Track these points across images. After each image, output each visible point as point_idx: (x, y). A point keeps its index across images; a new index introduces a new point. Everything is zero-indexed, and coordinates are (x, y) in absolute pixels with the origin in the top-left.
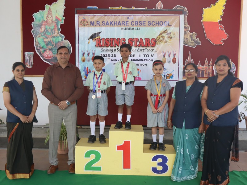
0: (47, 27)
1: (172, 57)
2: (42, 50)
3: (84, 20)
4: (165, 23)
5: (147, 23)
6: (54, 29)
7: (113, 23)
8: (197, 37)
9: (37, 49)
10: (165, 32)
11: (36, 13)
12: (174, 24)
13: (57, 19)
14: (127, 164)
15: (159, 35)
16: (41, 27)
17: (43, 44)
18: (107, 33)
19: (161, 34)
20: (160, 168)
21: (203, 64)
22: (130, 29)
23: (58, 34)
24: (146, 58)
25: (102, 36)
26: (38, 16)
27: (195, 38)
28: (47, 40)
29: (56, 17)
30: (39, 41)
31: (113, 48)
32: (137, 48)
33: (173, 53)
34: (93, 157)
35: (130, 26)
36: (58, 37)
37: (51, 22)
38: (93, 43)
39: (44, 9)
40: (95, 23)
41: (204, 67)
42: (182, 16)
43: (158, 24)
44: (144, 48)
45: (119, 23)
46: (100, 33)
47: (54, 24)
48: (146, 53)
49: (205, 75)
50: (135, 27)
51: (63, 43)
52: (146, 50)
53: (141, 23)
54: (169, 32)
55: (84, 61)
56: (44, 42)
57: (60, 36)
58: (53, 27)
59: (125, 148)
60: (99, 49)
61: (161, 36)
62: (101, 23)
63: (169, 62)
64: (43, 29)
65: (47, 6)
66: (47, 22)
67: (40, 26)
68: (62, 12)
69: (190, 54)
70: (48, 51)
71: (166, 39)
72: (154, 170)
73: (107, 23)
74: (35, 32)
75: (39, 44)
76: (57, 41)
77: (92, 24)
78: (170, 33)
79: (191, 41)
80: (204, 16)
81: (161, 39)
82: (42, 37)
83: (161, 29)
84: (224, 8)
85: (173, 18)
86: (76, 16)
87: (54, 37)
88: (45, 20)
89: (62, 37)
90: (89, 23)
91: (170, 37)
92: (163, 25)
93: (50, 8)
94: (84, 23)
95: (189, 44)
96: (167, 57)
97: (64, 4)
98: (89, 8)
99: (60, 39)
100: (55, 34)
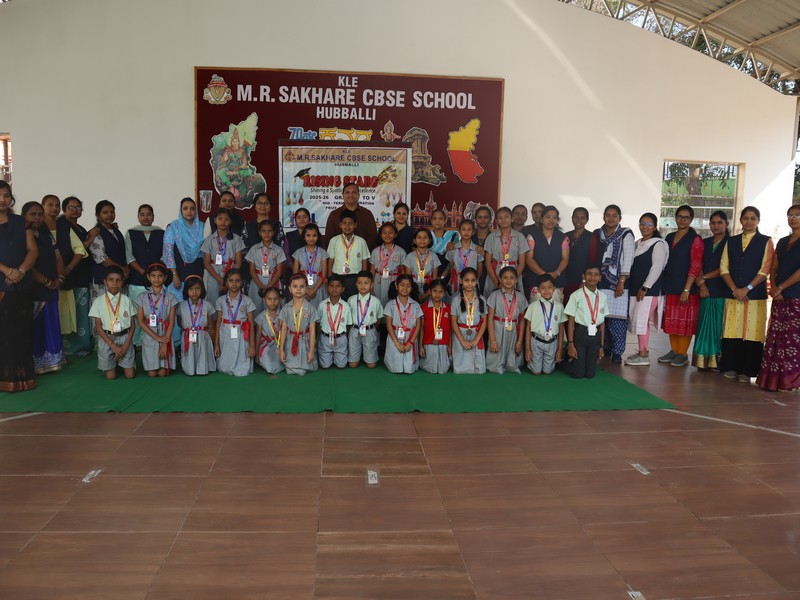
0: (232, 155)
3: (290, 153)
4: (389, 159)
5: (366, 158)
6: (242, 159)
7: (325, 157)
8: (441, 171)
10: (388, 169)
11: (216, 136)
12: (400, 159)
13: (246, 145)
15: (382, 173)
16: (222, 155)
17: (225, 179)
18: (317, 169)
19: (384, 171)
21: (449, 209)
22: (346, 165)
23: (248, 164)
24: (366, 200)
25: (311, 173)
26: (220, 140)
27: (438, 173)
28: (231, 173)
30: (220, 174)
31: (326, 188)
33: (399, 194)
35: (346, 161)
36: (248, 169)
37: (237, 148)
38: (300, 181)
39: (227, 130)
40: (303, 158)
41: (452, 213)
42: (409, 150)
43: (381, 159)
44: (364, 188)
45: (333, 158)
46: (309, 169)
47: (242, 151)
48: (366, 194)
50: (352, 162)
52: (366, 191)
53: (361, 159)
54: (393, 169)
55: (289, 203)
56: (227, 176)
57: (250, 168)
58: (240, 155)
60: (309, 189)
61: (384, 173)
62: (310, 157)
64: (226, 158)
65: (232, 127)
66: (231, 147)
68: (253, 135)
70: (233, 189)
71: (390, 177)
73: (318, 158)
75: (220, 179)
76: (246, 174)
77: (300, 158)
78: (395, 171)
80: (450, 142)
81: (384, 177)
82: (223, 170)
83: (385, 165)
84: (477, 133)
85: (399, 152)
86: (280, 148)
87: (241, 169)
88: (229, 144)
89: (253, 170)
90: (296, 157)
92: (387, 160)
93: (236, 129)
94: (289, 157)
95: (430, 180)
96: (391, 199)
97: (255, 123)
98: (291, 129)
99: (251, 172)
100: (243, 166)
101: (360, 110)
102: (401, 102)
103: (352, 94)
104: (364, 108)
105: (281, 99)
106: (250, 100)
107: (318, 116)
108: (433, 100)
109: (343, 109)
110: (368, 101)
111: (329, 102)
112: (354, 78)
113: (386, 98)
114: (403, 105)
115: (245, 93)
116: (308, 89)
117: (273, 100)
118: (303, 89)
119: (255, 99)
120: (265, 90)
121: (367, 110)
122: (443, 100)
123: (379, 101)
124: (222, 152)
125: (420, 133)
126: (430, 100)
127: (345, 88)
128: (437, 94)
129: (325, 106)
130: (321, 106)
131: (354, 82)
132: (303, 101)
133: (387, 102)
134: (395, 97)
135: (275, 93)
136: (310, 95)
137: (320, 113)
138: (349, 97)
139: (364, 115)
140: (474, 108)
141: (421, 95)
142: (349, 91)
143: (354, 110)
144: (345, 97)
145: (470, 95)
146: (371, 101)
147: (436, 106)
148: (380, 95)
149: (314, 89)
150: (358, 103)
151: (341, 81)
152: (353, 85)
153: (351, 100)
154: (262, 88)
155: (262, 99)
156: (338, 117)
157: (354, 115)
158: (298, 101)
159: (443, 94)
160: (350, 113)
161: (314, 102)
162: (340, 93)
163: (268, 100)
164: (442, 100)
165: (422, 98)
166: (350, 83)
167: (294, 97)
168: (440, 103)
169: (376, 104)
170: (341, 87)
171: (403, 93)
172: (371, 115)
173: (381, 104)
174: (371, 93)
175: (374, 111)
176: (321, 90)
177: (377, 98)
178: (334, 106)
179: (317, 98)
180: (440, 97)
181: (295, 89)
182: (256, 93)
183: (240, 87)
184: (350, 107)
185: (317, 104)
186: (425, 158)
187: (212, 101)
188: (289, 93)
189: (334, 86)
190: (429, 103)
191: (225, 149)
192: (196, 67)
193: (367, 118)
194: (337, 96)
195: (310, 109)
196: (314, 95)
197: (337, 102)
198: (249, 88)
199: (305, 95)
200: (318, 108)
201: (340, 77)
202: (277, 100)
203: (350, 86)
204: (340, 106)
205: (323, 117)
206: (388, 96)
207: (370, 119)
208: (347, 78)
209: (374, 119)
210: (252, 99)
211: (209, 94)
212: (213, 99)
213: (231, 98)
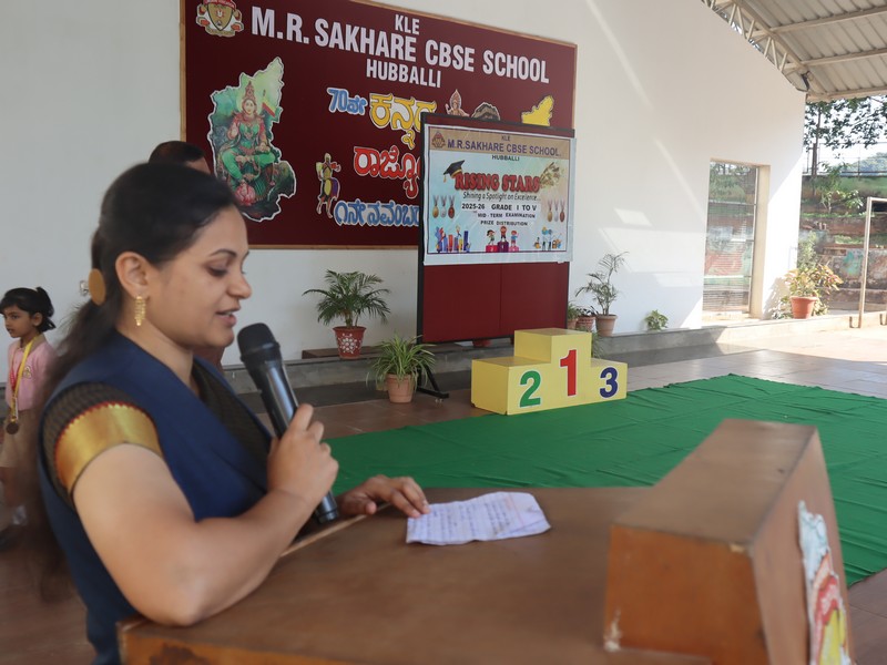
0: (244, 127)
1: (559, 211)
3: (438, 136)
5: (528, 150)
6: (259, 134)
7: (481, 145)
10: (551, 166)
11: (218, 93)
13: (266, 110)
14: (572, 391)
15: (544, 172)
16: (229, 126)
17: (234, 169)
19: (547, 170)
20: (609, 388)
22: (506, 158)
23: (268, 145)
24: (526, 212)
25: (465, 169)
26: (226, 99)
28: (243, 159)
29: (264, 105)
30: (225, 160)
31: (481, 192)
32: (514, 194)
34: (531, 381)
35: (505, 153)
36: (268, 154)
37: (252, 116)
38: (451, 181)
39: (236, 83)
43: (543, 152)
44: (524, 194)
45: (490, 147)
46: (462, 162)
47: (259, 121)
48: (526, 203)
50: (512, 155)
52: (526, 198)
54: (556, 166)
55: (436, 215)
56: (237, 163)
57: (272, 151)
58: (256, 128)
59: (570, 361)
60: (461, 193)
61: (546, 173)
62: (464, 144)
63: (556, 220)
64: (234, 132)
65: (244, 78)
66: (243, 114)
68: (276, 96)
70: (245, 187)
71: (553, 179)
72: (603, 392)
73: (473, 145)
74: (215, 138)
75: (226, 168)
76: (266, 162)
78: (558, 169)
81: (547, 178)
82: (231, 151)
83: (549, 161)
87: (258, 153)
88: (240, 109)
89: (276, 154)
91: (558, 176)
93: (250, 83)
94: (439, 142)
97: (280, 75)
98: (331, 91)
100: (262, 147)
101: (422, 70)
102: (469, 65)
103: (412, 45)
104: (428, 67)
105: (317, 38)
106: (271, 34)
107: (368, 75)
108: (505, 65)
109: (402, 66)
110: (432, 58)
111: (382, 53)
112: (415, 21)
113: (453, 57)
114: (472, 69)
115: (263, 22)
116: (356, 29)
117: (306, 40)
118: (348, 27)
119: (280, 35)
120: (295, 22)
121: (431, 71)
122: (516, 67)
123: (445, 60)
124: (228, 121)
125: (490, 111)
126: (502, 65)
127: (404, 35)
128: (509, 57)
129: (378, 58)
131: (415, 26)
132: (348, 48)
133: (454, 63)
134: (463, 56)
135: (308, 30)
136: (358, 38)
137: (372, 69)
138: (409, 49)
139: (426, 79)
140: (547, 81)
141: (492, 55)
142: (410, 40)
143: (414, 69)
144: (404, 48)
145: (544, 63)
146: (435, 58)
147: (508, 75)
148: (445, 50)
149: (364, 30)
150: (421, 62)
151: (398, 23)
152: (415, 32)
153: (411, 54)
154: (291, 17)
155: (290, 37)
156: (395, 79)
157: (414, 78)
158: (341, 47)
159: (515, 58)
160: (409, 74)
161: (363, 50)
162: (397, 42)
164: (514, 66)
165: (493, 61)
166: (410, 27)
167: (335, 41)
168: (512, 71)
169: (442, 64)
170: (398, 32)
171: (472, 51)
172: (435, 81)
173: (447, 64)
174: (436, 47)
175: (439, 73)
176: (372, 32)
177: (442, 54)
178: (390, 60)
180: (512, 62)
181: (337, 26)
182: (281, 24)
183: (256, 12)
184: (410, 65)
185: (367, 55)
187: (212, 29)
188: (329, 31)
189: (390, 30)
190: (500, 70)
191: (234, 115)
193: (431, 84)
194: (394, 46)
195: (358, 60)
196: (364, 40)
197: (393, 55)
198: (270, 13)
199: (351, 38)
200: (369, 61)
201: (397, 16)
202: (312, 41)
203: (409, 31)
204: (397, 61)
205: (375, 76)
206: (456, 54)
207: (434, 85)
208: (406, 19)
209: (439, 86)
210: (276, 34)
211: (206, 16)
212: (212, 26)
213: (241, 28)
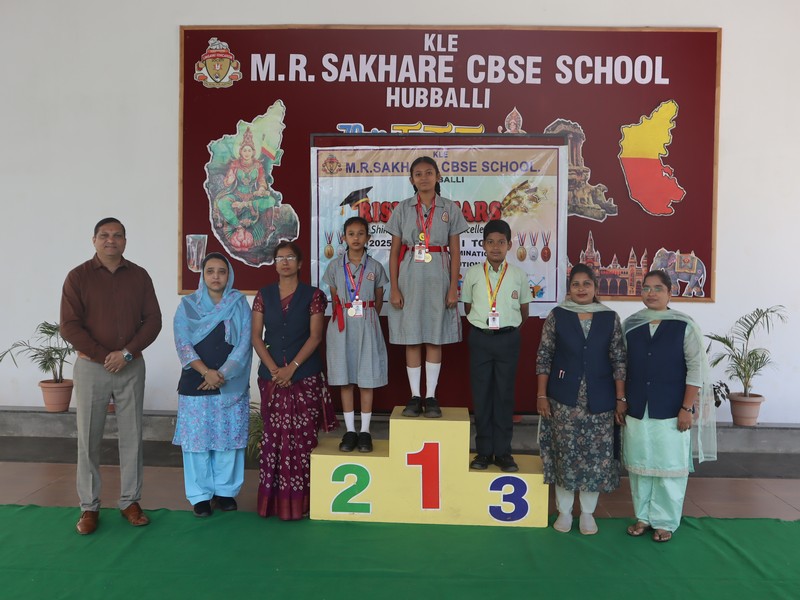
0: (241, 174)
1: (540, 246)
2: (227, 229)
3: (332, 160)
4: (524, 167)
5: (479, 167)
6: (258, 180)
7: (399, 166)
8: (607, 196)
9: (216, 228)
10: (522, 186)
11: (215, 142)
12: (544, 168)
13: (265, 154)
14: (431, 499)
15: (510, 194)
16: (225, 175)
17: (229, 215)
18: (384, 189)
19: (514, 191)
20: (509, 508)
21: (624, 262)
24: (478, 248)
25: (372, 197)
26: (221, 149)
27: (602, 198)
28: (239, 205)
29: (263, 149)
30: (222, 207)
33: (543, 235)
34: (351, 479)
36: (267, 198)
37: (250, 161)
39: (233, 131)
40: (358, 168)
41: (628, 269)
42: (564, 150)
43: (507, 167)
46: (368, 189)
47: (258, 165)
49: (629, 289)
50: (451, 175)
51: (278, 211)
52: (478, 230)
53: (466, 167)
54: (532, 186)
55: (330, 255)
56: (233, 209)
57: (272, 195)
58: (254, 173)
59: (427, 459)
61: (513, 195)
62: (370, 167)
63: (534, 258)
64: (231, 179)
65: (242, 125)
66: (240, 161)
67: (224, 171)
68: (278, 138)
69: (591, 237)
70: (241, 232)
71: (526, 203)
72: (496, 512)
73: (386, 167)
74: (211, 186)
75: (221, 215)
76: (265, 206)
77: (351, 169)
78: (535, 190)
79: (593, 205)
80: (623, 143)
81: (514, 202)
82: (227, 198)
83: (516, 178)
84: (673, 126)
85: (542, 154)
86: (314, 150)
87: (257, 198)
88: (237, 156)
89: (277, 198)
90: (344, 167)
91: (535, 199)
92: (519, 170)
93: (248, 130)
94: (331, 168)
95: (589, 212)
96: (528, 245)
97: (281, 118)
98: (342, 127)
99: (272, 201)
100: (260, 191)
101: (463, 91)
102: (535, 76)
103: (447, 64)
104: (470, 87)
105: (325, 75)
106: (272, 78)
107: (389, 104)
108: (592, 70)
109: (433, 90)
110: (476, 75)
111: (407, 79)
112: (451, 37)
113: (507, 69)
114: (538, 81)
115: (263, 67)
116: (373, 58)
117: (312, 78)
118: (363, 58)
119: (281, 78)
120: (298, 62)
121: (475, 91)
122: (610, 70)
123: (496, 75)
125: (568, 128)
126: (586, 70)
127: (436, 55)
128: (598, 60)
129: (401, 85)
130: (394, 85)
131: (451, 43)
132: (362, 79)
133: (511, 77)
134: (524, 67)
135: (314, 67)
136: (375, 67)
137: (392, 98)
138: (443, 69)
139: (469, 99)
140: (666, 81)
141: (569, 61)
142: (443, 59)
143: (452, 91)
144: (436, 69)
145: (659, 60)
146: (482, 75)
147: (598, 81)
148: (497, 63)
149: (382, 58)
150: (459, 79)
151: (428, 42)
152: (451, 49)
153: (447, 75)
154: (293, 57)
155: (292, 78)
156: (424, 105)
157: (451, 101)
158: (354, 79)
159: (609, 60)
160: (444, 97)
161: (382, 79)
162: (427, 63)
163: (303, 78)
164: (608, 70)
165: (572, 67)
166: (445, 44)
167: (347, 73)
168: (604, 76)
169: (491, 79)
170: (430, 53)
171: (539, 59)
172: (481, 100)
173: (500, 79)
174: (482, 62)
175: (487, 91)
176: (393, 59)
177: (492, 69)
178: (417, 85)
179: (387, 74)
180: (604, 64)
181: (348, 58)
182: (282, 66)
183: (256, 58)
184: (445, 87)
185: (387, 82)
186: (579, 173)
187: (209, 83)
188: (339, 65)
189: (417, 50)
190: (584, 76)
191: (230, 163)
192: (181, 27)
193: (476, 105)
194: (422, 69)
196: (382, 68)
197: (422, 79)
198: (271, 58)
199: (366, 68)
200: (389, 90)
201: (427, 36)
202: (319, 78)
203: (444, 50)
204: (427, 85)
205: (397, 105)
206: (512, 65)
207: (480, 106)
208: (440, 37)
209: (487, 105)
210: (277, 77)
211: (204, 71)
212: (210, 80)
213: (240, 76)
